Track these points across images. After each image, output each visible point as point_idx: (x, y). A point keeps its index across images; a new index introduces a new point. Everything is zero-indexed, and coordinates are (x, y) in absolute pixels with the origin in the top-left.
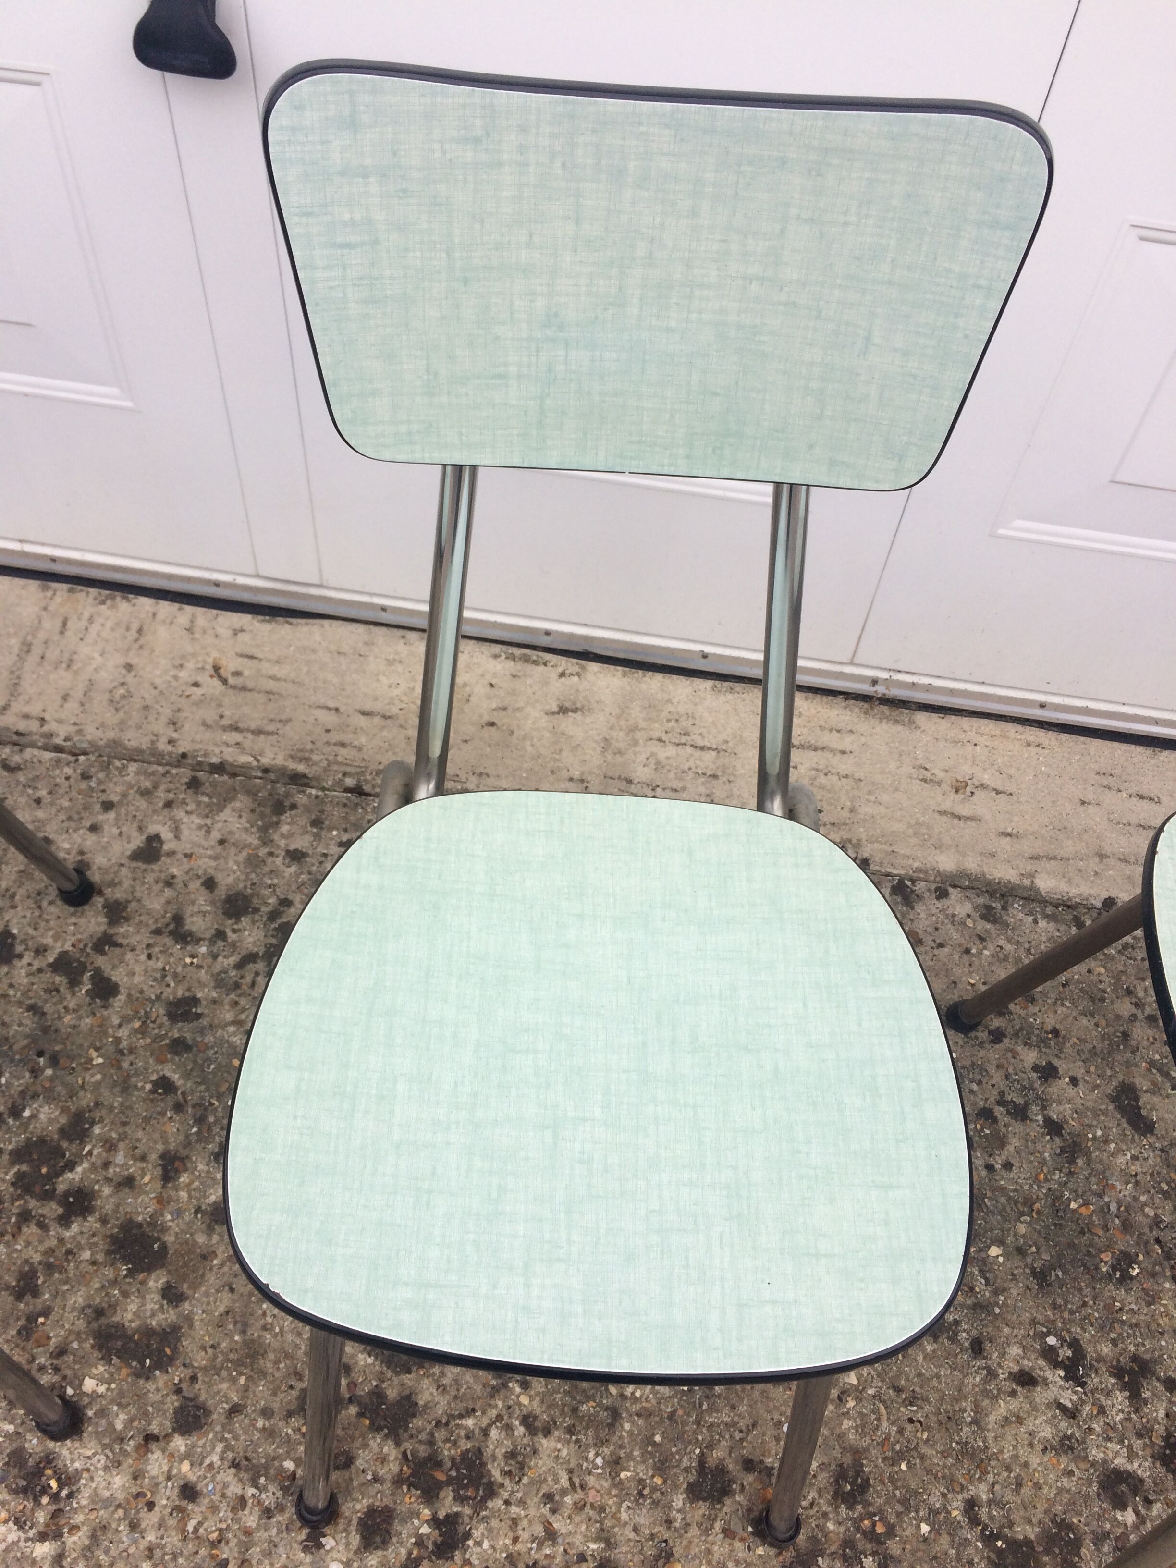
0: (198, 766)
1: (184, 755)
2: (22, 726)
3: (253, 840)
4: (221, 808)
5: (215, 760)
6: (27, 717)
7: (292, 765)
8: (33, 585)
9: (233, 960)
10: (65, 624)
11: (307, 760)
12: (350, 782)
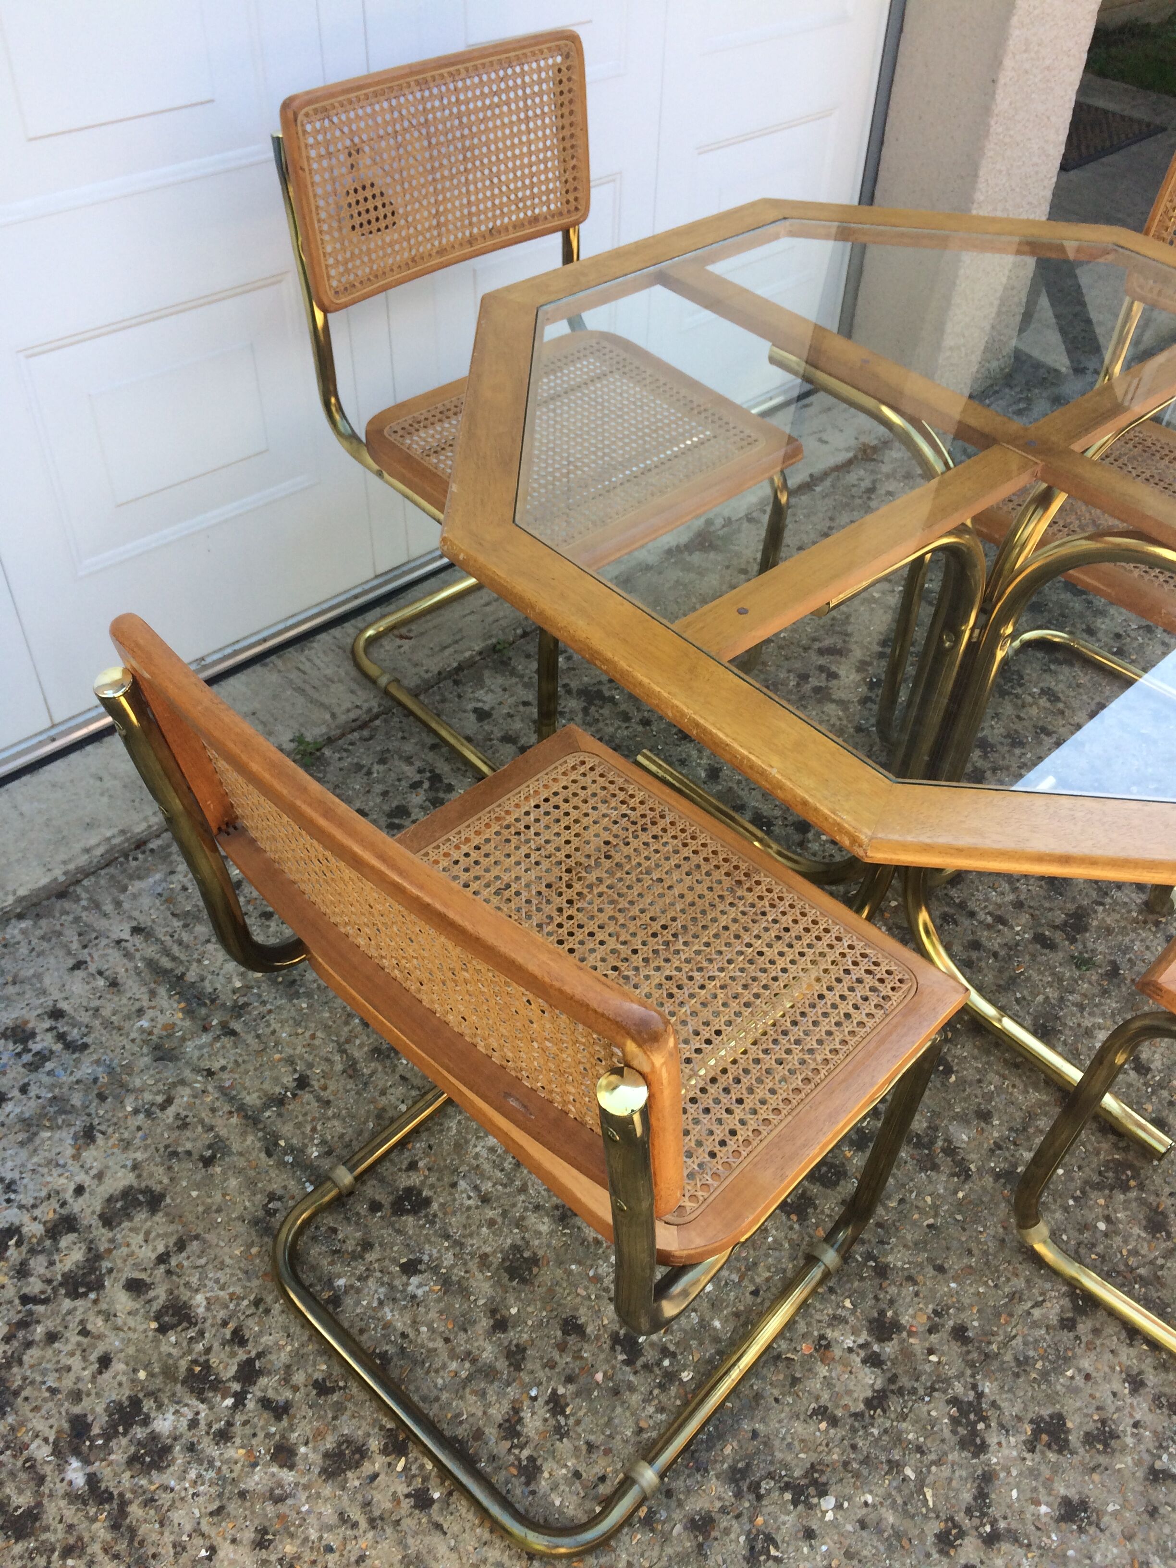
0: (450, 675)
1: (440, 673)
2: (352, 715)
3: (514, 680)
4: (483, 680)
5: (455, 665)
6: (348, 710)
7: (489, 642)
8: (258, 668)
9: (580, 715)
10: (299, 669)
11: (490, 637)
12: (519, 631)
